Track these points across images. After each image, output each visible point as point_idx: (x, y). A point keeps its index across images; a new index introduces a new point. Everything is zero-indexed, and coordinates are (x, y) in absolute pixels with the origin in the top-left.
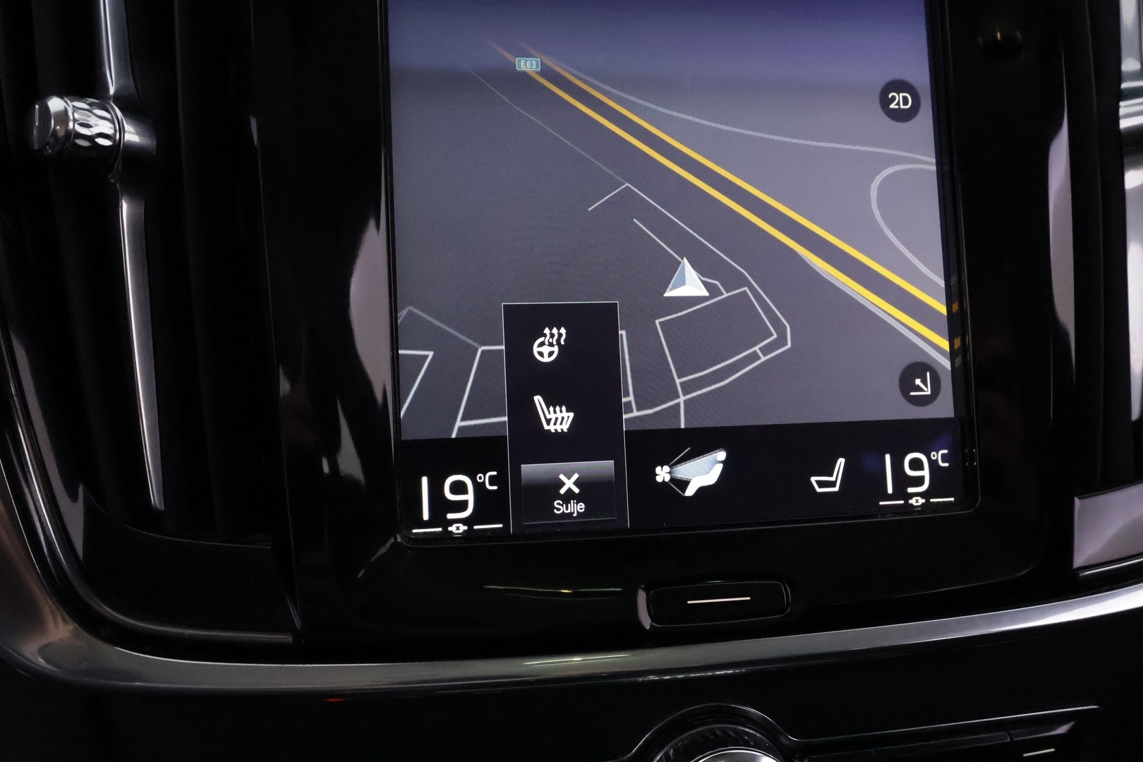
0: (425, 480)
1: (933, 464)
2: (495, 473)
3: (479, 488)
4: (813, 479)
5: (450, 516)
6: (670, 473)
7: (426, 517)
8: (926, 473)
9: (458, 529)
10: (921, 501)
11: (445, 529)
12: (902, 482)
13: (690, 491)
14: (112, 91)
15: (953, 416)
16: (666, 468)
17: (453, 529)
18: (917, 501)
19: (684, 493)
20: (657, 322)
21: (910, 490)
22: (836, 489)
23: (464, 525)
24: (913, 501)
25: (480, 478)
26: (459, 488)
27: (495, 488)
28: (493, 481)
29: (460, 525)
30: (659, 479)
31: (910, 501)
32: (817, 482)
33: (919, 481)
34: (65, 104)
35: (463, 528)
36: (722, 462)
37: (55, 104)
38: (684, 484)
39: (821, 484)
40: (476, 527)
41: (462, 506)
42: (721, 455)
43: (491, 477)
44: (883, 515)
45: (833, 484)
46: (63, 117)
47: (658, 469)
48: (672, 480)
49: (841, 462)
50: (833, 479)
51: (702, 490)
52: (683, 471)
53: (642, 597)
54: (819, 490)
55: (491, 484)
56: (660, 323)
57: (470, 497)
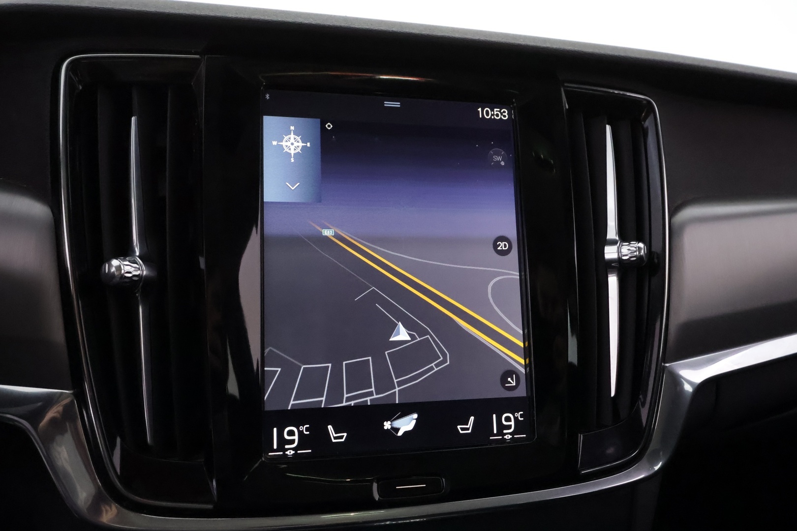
0: (275, 430)
1: (516, 419)
2: (308, 426)
3: (301, 433)
4: (459, 427)
5: (287, 447)
6: (391, 425)
7: (275, 447)
8: (512, 423)
9: (290, 453)
10: (510, 437)
11: (284, 453)
12: (501, 427)
13: (400, 434)
14: (138, 254)
15: (526, 395)
16: (389, 422)
17: (288, 453)
18: (508, 437)
19: (397, 434)
20: (386, 353)
21: (505, 431)
22: (470, 431)
23: (293, 451)
24: (506, 437)
25: (301, 428)
26: (291, 433)
27: (308, 433)
28: (307, 429)
29: (291, 451)
30: (385, 428)
31: (505, 437)
32: (460, 428)
33: (509, 427)
34: (119, 263)
35: (293, 452)
36: (416, 419)
37: (115, 262)
38: (397, 430)
39: (462, 429)
40: (298, 452)
41: (292, 442)
42: (415, 416)
43: (306, 428)
44: (491, 444)
45: (468, 429)
46: (119, 268)
47: (385, 423)
48: (392, 428)
49: (472, 418)
50: (468, 427)
51: (406, 433)
52: (397, 423)
53: (375, 486)
54: (461, 432)
55: (306, 431)
56: (387, 353)
57: (296, 437)
